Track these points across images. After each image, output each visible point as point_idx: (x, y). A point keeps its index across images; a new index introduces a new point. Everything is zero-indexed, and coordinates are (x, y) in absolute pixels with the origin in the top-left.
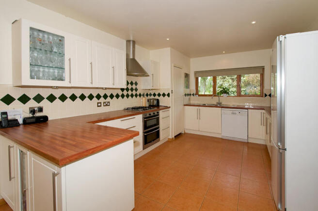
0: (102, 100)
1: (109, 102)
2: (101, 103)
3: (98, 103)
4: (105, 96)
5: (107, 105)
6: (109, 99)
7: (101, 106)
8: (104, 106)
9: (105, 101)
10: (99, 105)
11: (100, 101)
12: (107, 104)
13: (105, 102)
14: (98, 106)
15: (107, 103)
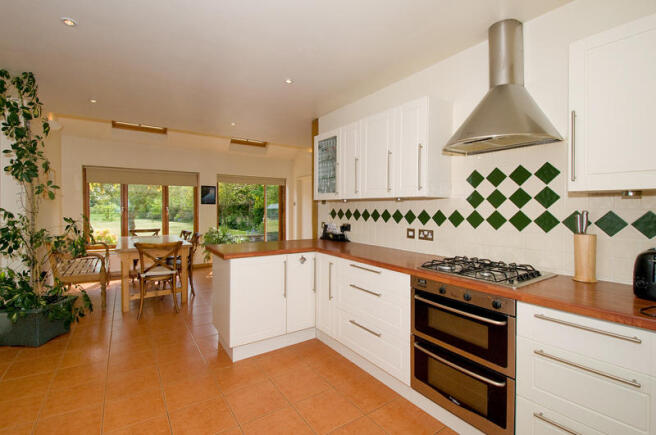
0: (417, 224)
1: (432, 232)
2: (413, 231)
3: (409, 230)
4: (424, 217)
5: (425, 238)
6: (431, 224)
7: (413, 237)
8: (420, 238)
9: (422, 227)
10: (411, 234)
11: (412, 226)
12: (427, 236)
13: (423, 231)
14: (409, 237)
15: (426, 233)
